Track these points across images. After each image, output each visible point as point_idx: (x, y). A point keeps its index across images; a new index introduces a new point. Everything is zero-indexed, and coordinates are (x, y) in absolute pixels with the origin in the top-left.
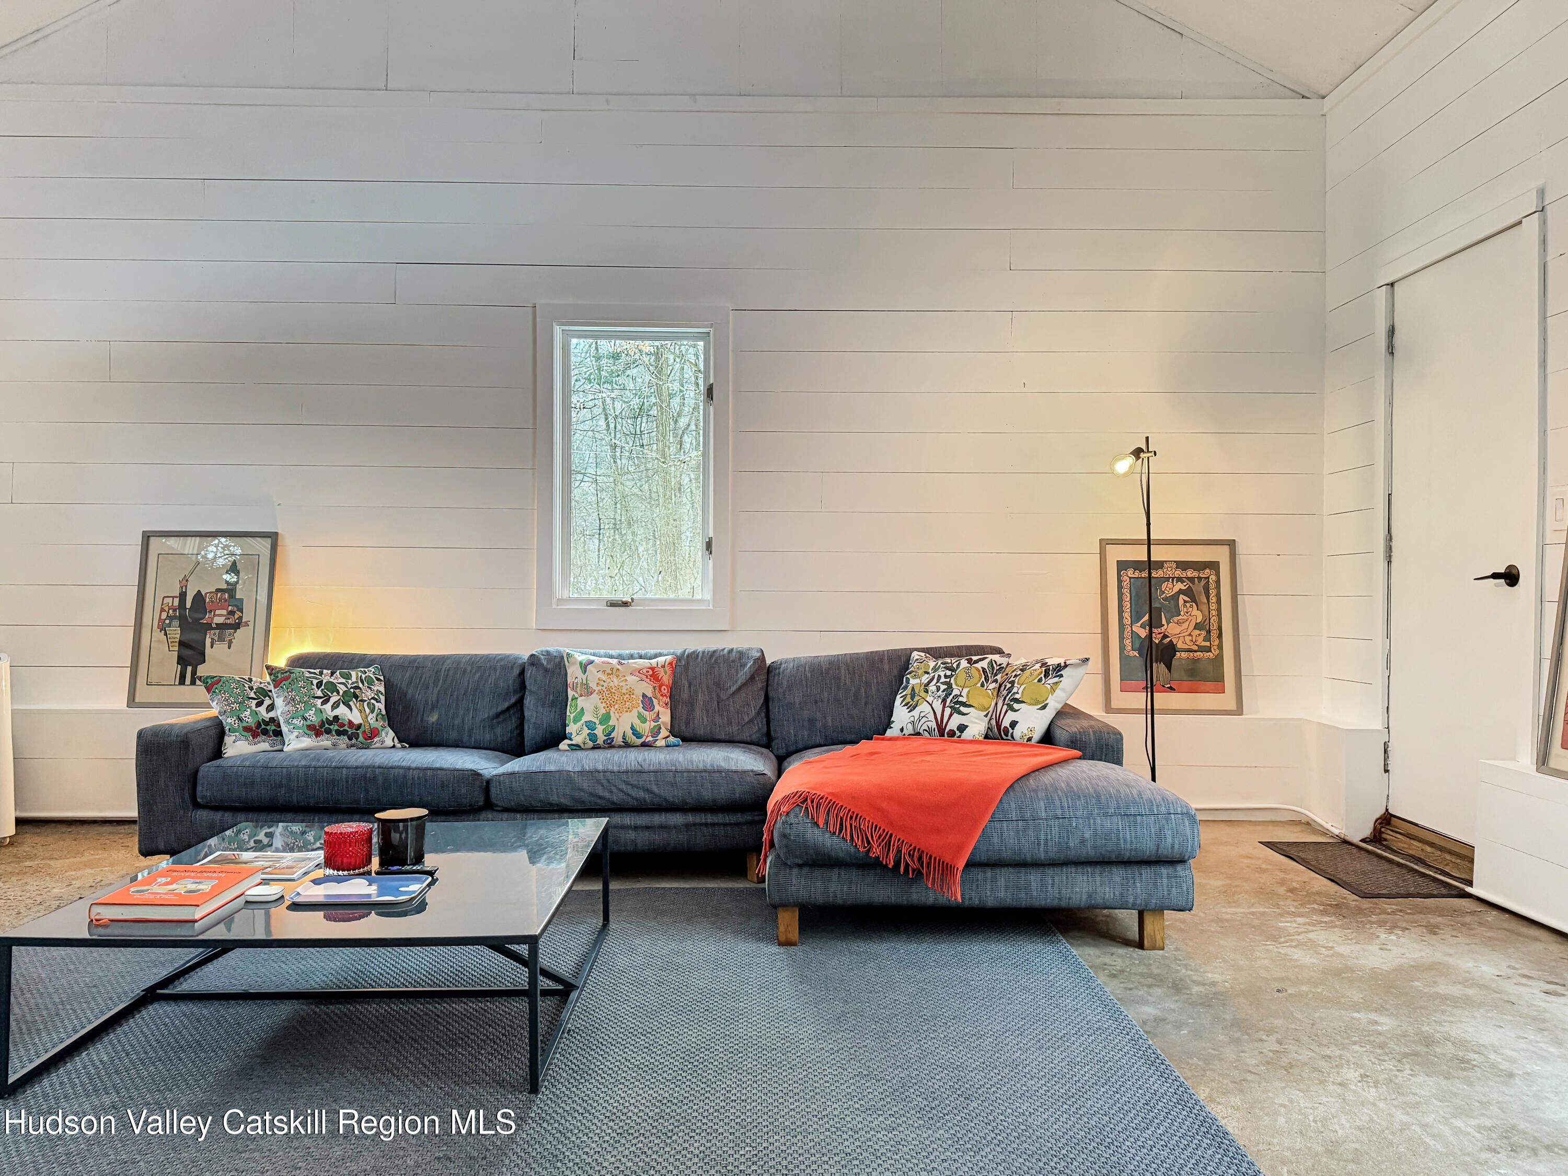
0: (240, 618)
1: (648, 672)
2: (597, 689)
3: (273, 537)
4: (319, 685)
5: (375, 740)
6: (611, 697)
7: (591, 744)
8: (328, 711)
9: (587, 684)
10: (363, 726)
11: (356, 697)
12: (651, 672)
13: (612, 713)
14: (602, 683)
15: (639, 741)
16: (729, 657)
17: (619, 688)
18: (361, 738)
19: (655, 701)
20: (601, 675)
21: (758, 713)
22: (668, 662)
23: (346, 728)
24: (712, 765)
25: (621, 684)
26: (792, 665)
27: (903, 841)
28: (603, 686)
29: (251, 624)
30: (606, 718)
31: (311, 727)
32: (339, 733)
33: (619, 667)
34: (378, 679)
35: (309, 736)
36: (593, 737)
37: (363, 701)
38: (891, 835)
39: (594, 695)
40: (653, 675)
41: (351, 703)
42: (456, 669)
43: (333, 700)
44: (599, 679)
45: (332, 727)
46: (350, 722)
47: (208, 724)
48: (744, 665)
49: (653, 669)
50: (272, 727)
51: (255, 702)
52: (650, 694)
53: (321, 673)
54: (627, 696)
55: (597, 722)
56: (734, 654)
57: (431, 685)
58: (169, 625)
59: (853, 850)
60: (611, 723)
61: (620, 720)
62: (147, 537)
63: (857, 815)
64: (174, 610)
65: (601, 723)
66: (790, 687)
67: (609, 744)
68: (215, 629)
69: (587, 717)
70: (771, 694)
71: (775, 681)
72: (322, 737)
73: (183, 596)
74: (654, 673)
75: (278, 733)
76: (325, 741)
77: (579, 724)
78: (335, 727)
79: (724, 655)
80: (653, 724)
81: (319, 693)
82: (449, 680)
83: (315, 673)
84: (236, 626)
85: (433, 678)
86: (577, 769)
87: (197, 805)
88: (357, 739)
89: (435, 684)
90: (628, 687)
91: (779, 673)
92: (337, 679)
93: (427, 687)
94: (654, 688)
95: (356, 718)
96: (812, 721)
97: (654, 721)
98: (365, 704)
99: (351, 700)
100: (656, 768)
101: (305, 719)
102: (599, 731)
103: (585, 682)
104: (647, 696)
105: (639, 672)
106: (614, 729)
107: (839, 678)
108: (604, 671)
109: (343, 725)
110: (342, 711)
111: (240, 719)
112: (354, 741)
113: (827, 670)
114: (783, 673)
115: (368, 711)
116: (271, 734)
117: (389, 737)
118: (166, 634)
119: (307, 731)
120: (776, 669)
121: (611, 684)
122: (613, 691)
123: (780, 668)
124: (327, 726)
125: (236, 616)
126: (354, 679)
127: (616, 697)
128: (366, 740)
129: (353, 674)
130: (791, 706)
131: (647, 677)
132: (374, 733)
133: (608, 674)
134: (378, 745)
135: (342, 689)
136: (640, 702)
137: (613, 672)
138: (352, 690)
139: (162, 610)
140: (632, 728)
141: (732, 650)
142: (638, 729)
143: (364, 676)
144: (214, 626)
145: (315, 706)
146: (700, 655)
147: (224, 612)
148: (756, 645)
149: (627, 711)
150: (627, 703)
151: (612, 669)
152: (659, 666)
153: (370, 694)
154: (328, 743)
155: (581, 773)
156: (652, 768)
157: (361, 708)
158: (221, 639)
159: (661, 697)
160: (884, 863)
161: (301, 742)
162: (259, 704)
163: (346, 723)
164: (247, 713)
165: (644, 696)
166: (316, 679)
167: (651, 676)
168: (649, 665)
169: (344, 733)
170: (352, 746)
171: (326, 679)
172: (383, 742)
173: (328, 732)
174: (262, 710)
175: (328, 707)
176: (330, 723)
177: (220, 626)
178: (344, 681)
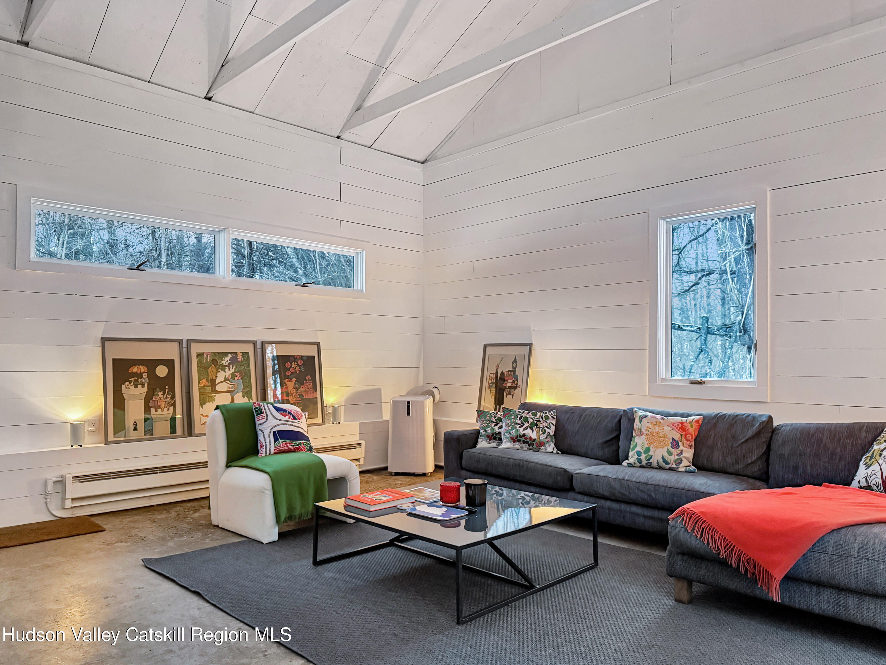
0: (517, 384)
1: (678, 425)
2: (645, 432)
3: (530, 345)
4: (521, 418)
5: (542, 448)
6: (653, 438)
7: (638, 464)
8: (521, 431)
9: (641, 429)
10: (536, 440)
11: (537, 425)
12: (680, 426)
13: (651, 448)
14: (649, 429)
15: (668, 467)
16: (745, 420)
17: (658, 433)
18: (535, 446)
19: (680, 443)
20: (650, 425)
21: (759, 458)
22: (695, 419)
23: (528, 440)
24: (689, 486)
25: (660, 431)
26: (789, 428)
27: (742, 552)
28: (649, 431)
29: (521, 387)
30: (647, 450)
31: (512, 438)
32: (524, 442)
33: (661, 421)
34: (553, 418)
35: (510, 442)
36: (640, 461)
37: (540, 428)
38: (734, 546)
39: (643, 436)
40: (682, 427)
41: (534, 428)
42: (590, 415)
43: (525, 426)
44: (647, 427)
45: (521, 439)
46: (530, 437)
47: (472, 432)
48: (753, 426)
49: (682, 423)
50: (498, 436)
51: (494, 424)
52: (677, 439)
53: (523, 412)
54: (663, 438)
55: (642, 452)
56: (750, 417)
57: (576, 422)
58: (492, 386)
59: (709, 550)
60: (650, 453)
61: (655, 452)
62: (485, 346)
63: (714, 528)
64: (494, 380)
65: (645, 453)
66: (783, 444)
67: (649, 466)
68: (507, 389)
69: (638, 448)
70: (772, 446)
71: (775, 437)
72: (516, 443)
73: (497, 372)
74: (682, 426)
75: (500, 439)
76: (517, 446)
77: (634, 452)
78: (523, 439)
79: (742, 418)
80: (677, 457)
81: (519, 422)
82: (585, 421)
83: (521, 412)
84: (515, 388)
85: (578, 419)
86: (613, 477)
87: (462, 469)
88: (532, 446)
89: (578, 422)
90: (664, 433)
91: (779, 433)
92: (530, 416)
93: (575, 423)
94: (681, 435)
95: (534, 436)
96: (796, 468)
97: (678, 455)
98: (541, 429)
99: (534, 427)
100: (656, 483)
101: (510, 434)
102: (643, 457)
103: (640, 428)
104: (675, 440)
105: (673, 425)
106: (651, 457)
107: (821, 441)
108: (652, 423)
109: (527, 438)
110: (528, 432)
111: (486, 431)
112: (531, 447)
113: (813, 434)
114: (781, 433)
115: (541, 432)
116: (497, 439)
117: (551, 447)
118: (490, 391)
119: (510, 440)
120: (778, 430)
121: (654, 431)
122: (654, 435)
123: (780, 429)
124: (519, 438)
125: (515, 383)
126: (538, 416)
127: (655, 439)
128: (537, 447)
129: (539, 414)
130: (781, 456)
131: (677, 428)
132: (542, 444)
133: (654, 424)
134: (543, 450)
135: (531, 420)
136: (670, 443)
137: (657, 423)
138: (535, 422)
139: (490, 379)
140: (663, 458)
141: (750, 415)
142: (666, 459)
143: (544, 415)
144: (507, 387)
145: (516, 428)
146: (727, 417)
147: (511, 381)
148: (768, 413)
149: (660, 448)
150: (662, 443)
151: (656, 422)
152: (688, 422)
153: (545, 424)
154: (518, 447)
155: (615, 479)
156: (653, 483)
157: (538, 431)
158: (510, 394)
159: (685, 442)
160: (729, 564)
161: (506, 444)
162: (495, 425)
163: (528, 438)
164: (489, 429)
165: (673, 439)
166: (520, 415)
167: (680, 428)
168: (680, 421)
169: (527, 442)
170: (530, 449)
171: (524, 415)
172: (546, 449)
173: (519, 441)
174: (496, 428)
175: (522, 429)
176: (521, 437)
177: (510, 388)
178: (532, 417)
